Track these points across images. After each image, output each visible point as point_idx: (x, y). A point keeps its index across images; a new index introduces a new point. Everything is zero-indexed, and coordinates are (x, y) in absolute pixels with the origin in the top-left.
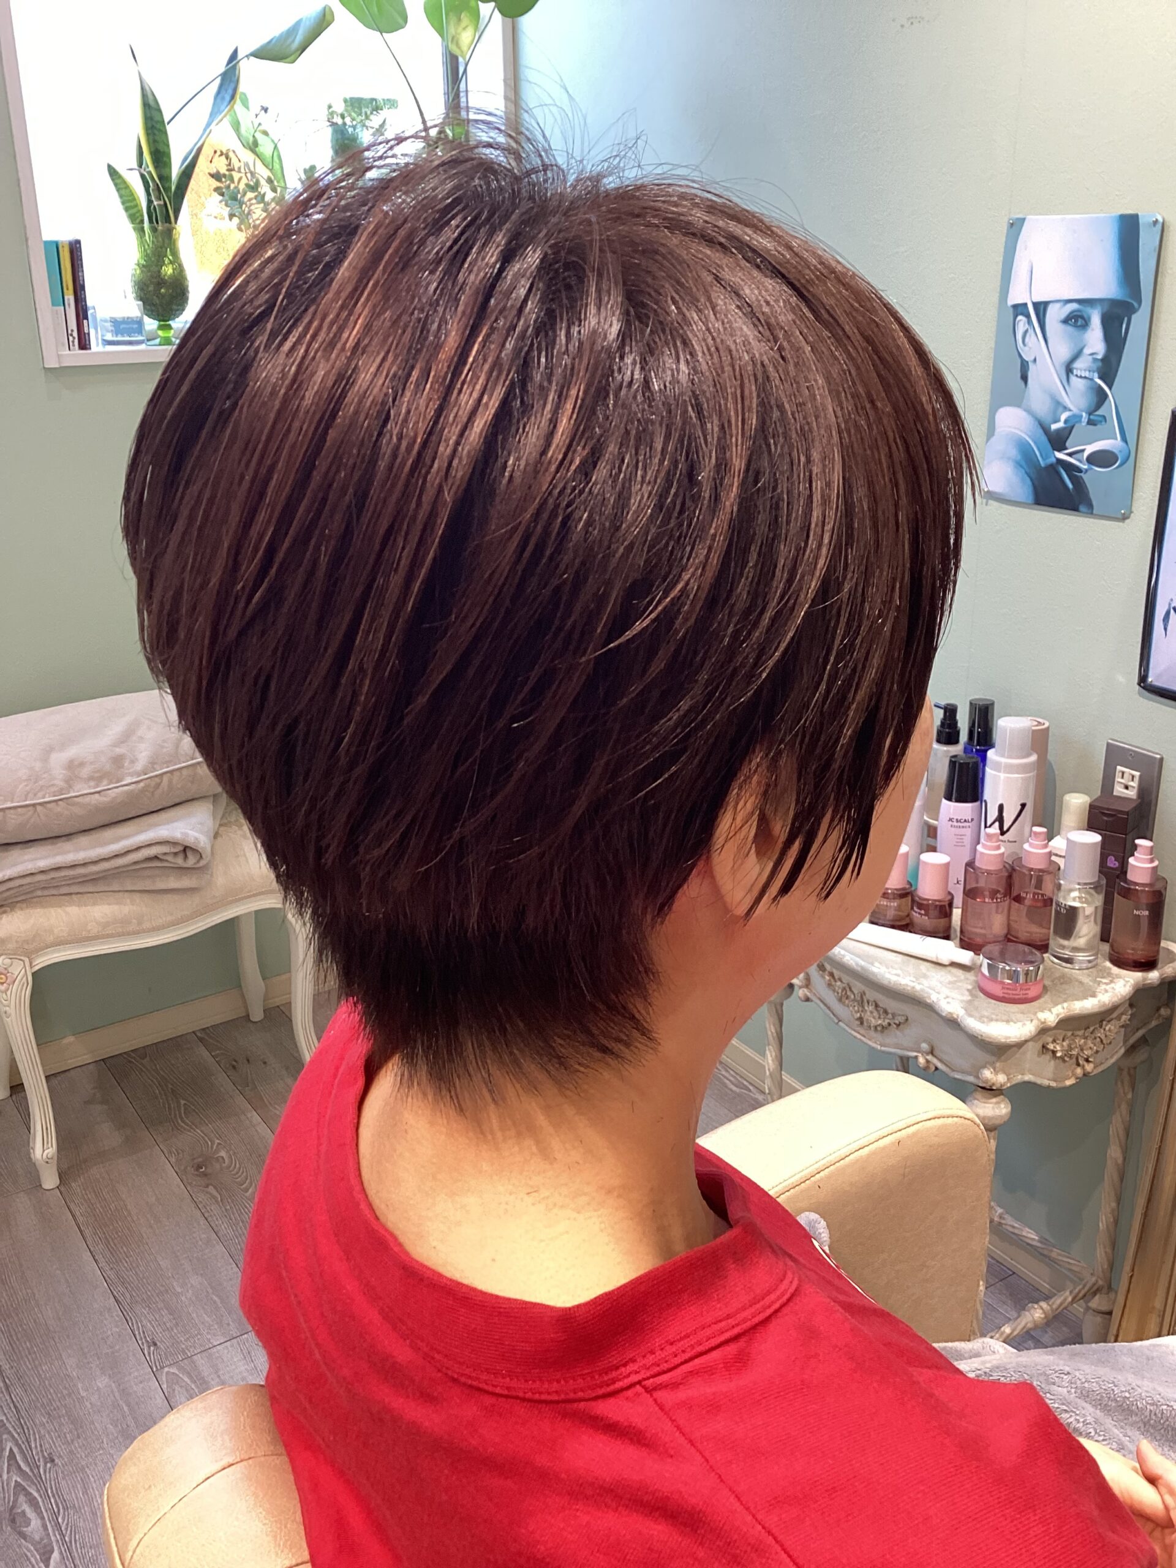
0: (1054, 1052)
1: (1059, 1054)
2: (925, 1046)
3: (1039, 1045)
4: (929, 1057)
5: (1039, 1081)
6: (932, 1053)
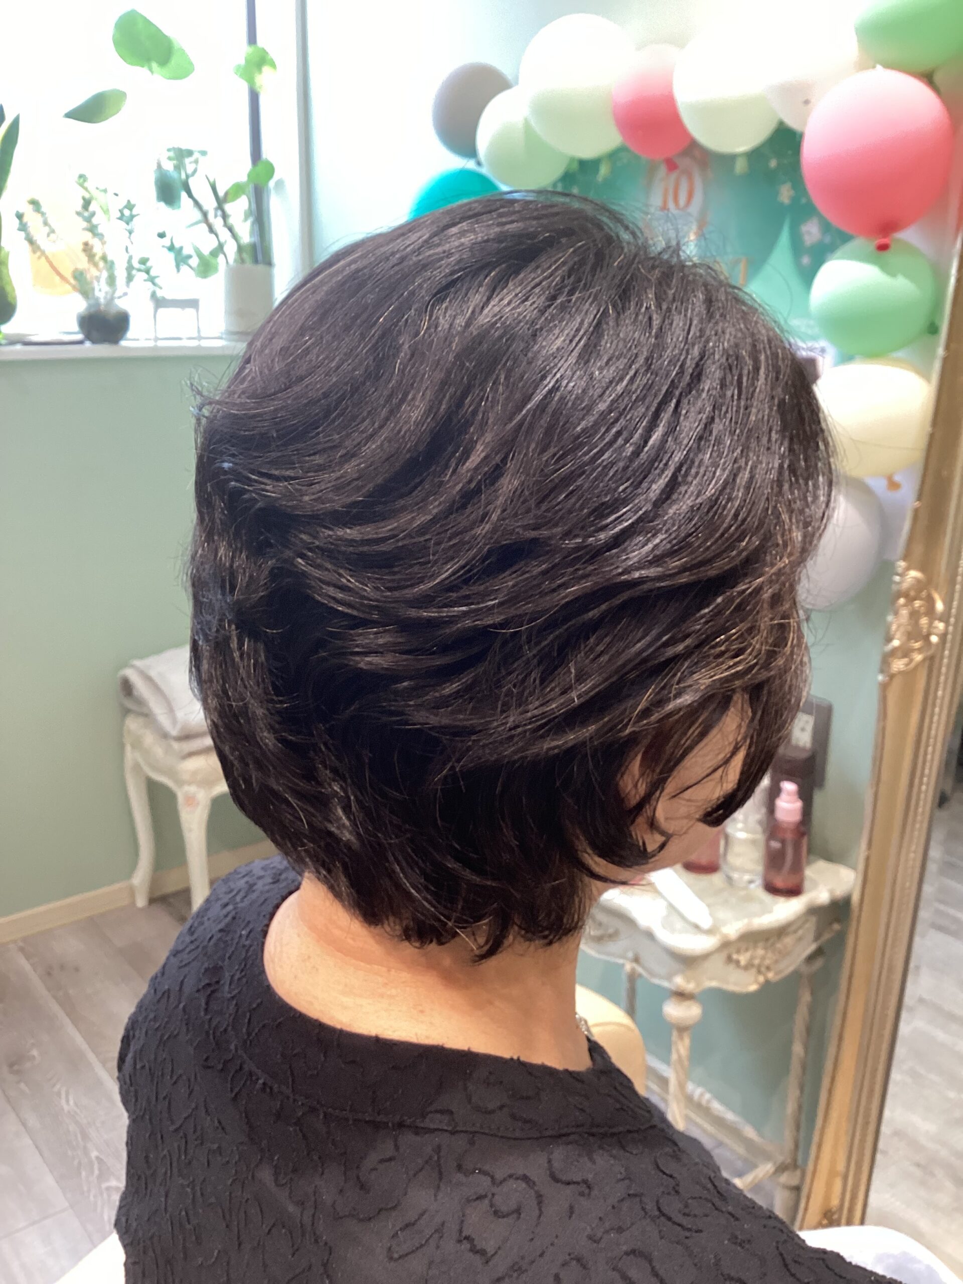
0: (737, 962)
1: (742, 964)
2: (630, 955)
3: (723, 955)
4: (635, 965)
5: (725, 987)
6: (636, 960)
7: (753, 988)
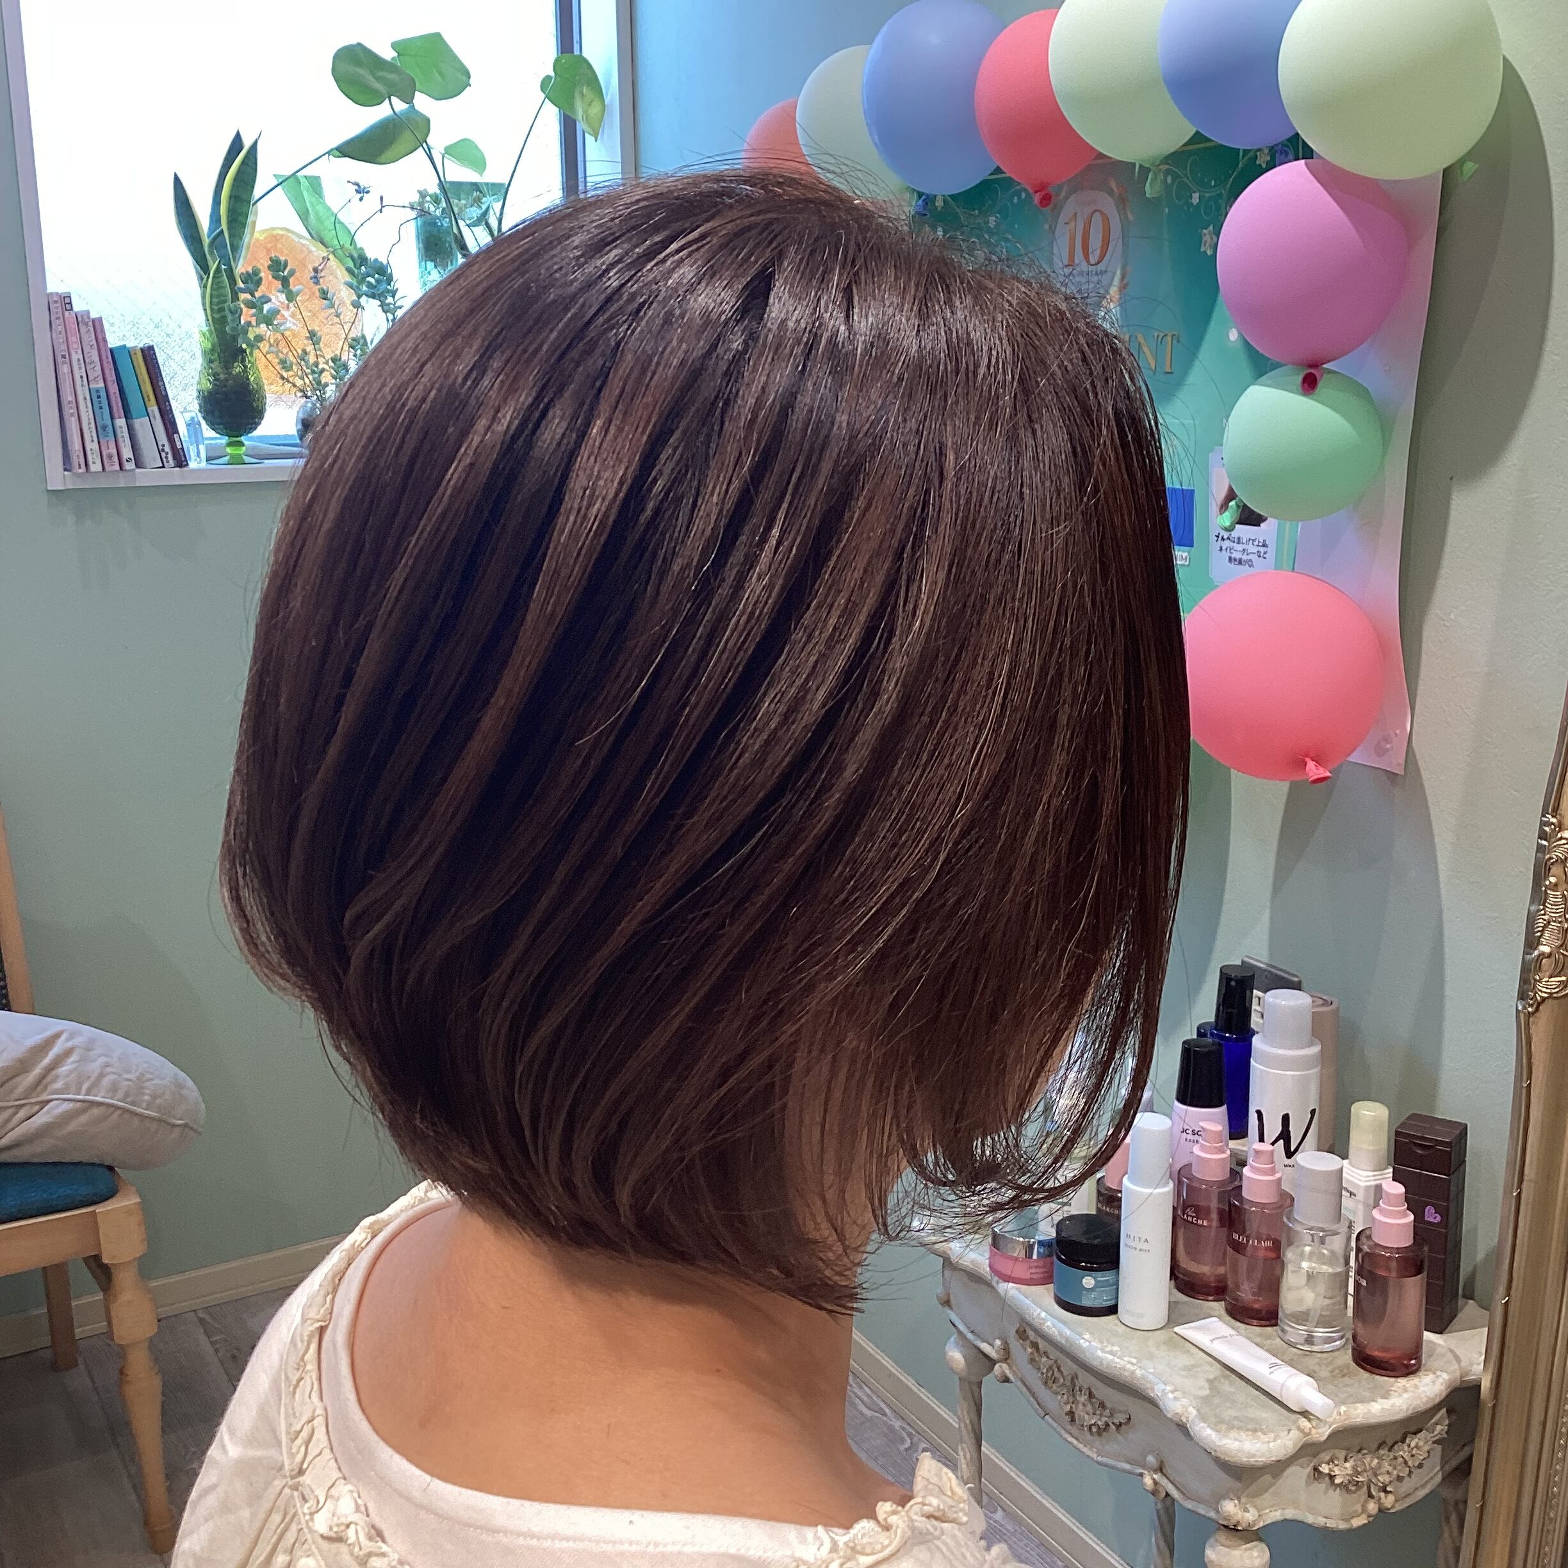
0: (1332, 1477)
1: (1338, 1481)
2: (1151, 1459)
3: (1305, 1465)
4: (1157, 1477)
5: (1310, 1519)
6: (1160, 1469)
7: (1357, 1522)
